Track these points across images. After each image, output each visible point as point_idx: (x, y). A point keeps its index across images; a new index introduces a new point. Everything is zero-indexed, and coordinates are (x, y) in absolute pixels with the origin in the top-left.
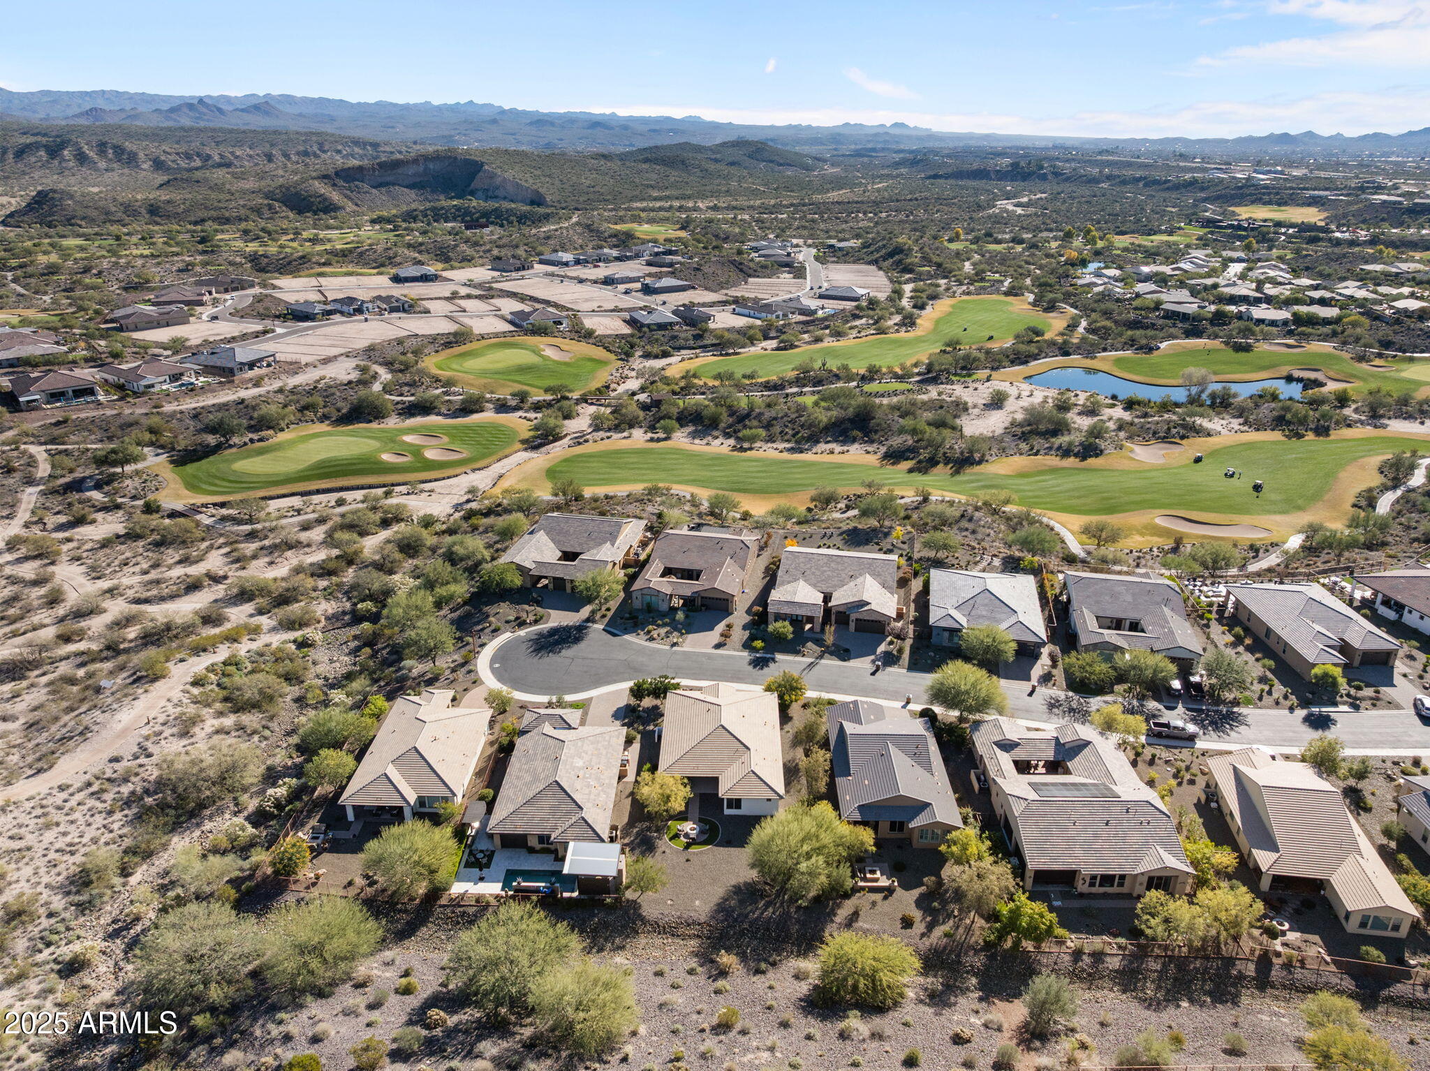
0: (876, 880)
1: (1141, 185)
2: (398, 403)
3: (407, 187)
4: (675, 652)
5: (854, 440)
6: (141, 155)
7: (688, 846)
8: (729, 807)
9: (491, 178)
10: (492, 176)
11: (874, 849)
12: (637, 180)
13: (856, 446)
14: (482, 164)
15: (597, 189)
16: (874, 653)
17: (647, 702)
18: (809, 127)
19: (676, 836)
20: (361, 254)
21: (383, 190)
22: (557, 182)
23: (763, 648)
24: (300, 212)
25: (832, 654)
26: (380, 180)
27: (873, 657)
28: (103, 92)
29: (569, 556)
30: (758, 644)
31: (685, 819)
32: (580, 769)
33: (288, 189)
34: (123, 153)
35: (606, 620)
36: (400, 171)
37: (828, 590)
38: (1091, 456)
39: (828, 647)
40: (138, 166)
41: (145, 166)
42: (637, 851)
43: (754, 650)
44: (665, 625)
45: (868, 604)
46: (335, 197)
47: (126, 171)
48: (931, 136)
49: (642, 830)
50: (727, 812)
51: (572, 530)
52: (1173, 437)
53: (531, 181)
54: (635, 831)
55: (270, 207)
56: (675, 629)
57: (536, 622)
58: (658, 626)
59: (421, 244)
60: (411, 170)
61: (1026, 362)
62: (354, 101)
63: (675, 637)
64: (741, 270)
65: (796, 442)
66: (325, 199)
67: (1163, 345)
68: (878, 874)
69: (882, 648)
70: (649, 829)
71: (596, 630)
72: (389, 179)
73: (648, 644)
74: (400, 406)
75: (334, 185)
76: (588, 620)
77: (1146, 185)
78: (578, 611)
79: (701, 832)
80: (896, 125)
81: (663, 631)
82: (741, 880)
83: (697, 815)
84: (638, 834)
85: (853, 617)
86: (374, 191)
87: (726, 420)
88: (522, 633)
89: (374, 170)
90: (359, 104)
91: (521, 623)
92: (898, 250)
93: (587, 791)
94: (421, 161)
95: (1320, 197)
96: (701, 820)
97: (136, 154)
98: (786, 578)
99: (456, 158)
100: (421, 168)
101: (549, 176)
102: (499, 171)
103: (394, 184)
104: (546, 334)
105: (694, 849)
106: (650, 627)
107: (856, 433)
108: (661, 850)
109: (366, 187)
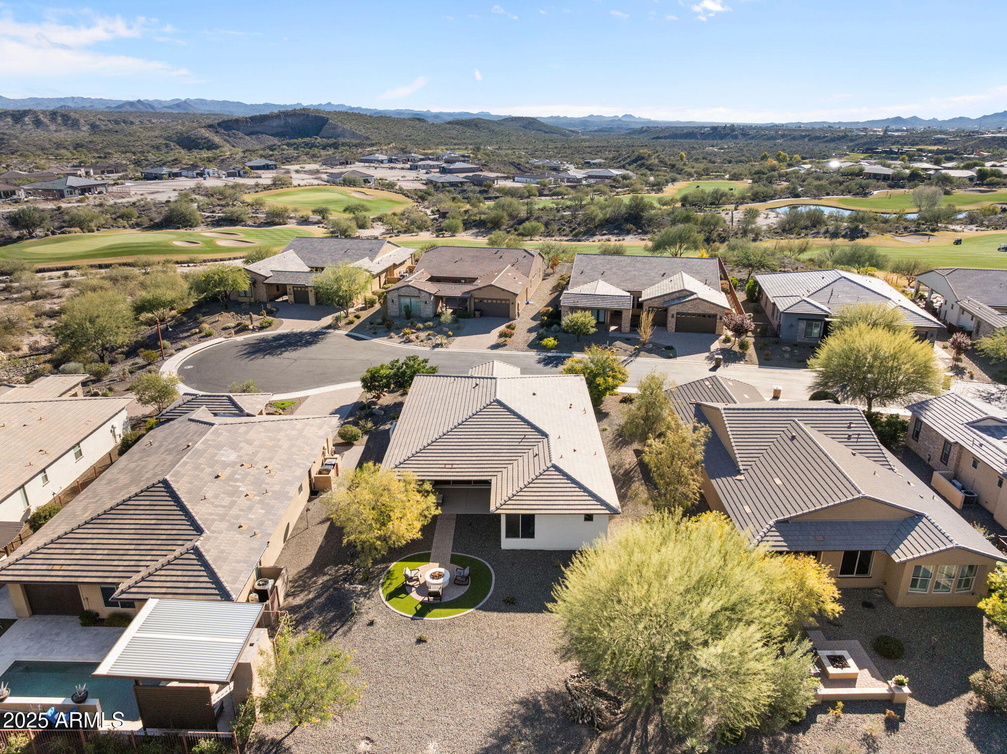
0: (850, 681)
1: (806, 140)
2: (208, 217)
3: (272, 135)
4: (437, 353)
5: (628, 232)
6: (82, 121)
7: (423, 611)
8: (512, 533)
9: (334, 128)
10: (335, 127)
11: (839, 608)
12: (442, 134)
13: (630, 236)
14: (328, 119)
15: (412, 137)
16: (708, 350)
17: (387, 399)
18: (566, 117)
19: (403, 590)
20: (223, 161)
21: (254, 137)
22: (383, 133)
23: (556, 348)
24: (189, 149)
25: (650, 351)
26: (251, 130)
27: (707, 354)
28: (73, 98)
29: (318, 269)
30: (550, 341)
31: (425, 558)
32: (225, 465)
33: (181, 134)
34: (68, 120)
35: (353, 326)
36: (266, 123)
37: (636, 289)
38: (858, 237)
39: (644, 344)
40: (79, 129)
41: (84, 129)
42: (314, 624)
43: (545, 349)
44: (426, 328)
45: (692, 294)
46: (217, 139)
47: (70, 132)
48: (650, 121)
49: (335, 580)
50: (508, 543)
51: (326, 249)
52: (924, 230)
53: (363, 131)
54: (321, 580)
55: (167, 146)
56: (440, 332)
57: (262, 328)
58: (419, 330)
59: (271, 156)
60: (275, 123)
61: (765, 201)
62: (248, 103)
63: (439, 339)
64: (519, 169)
65: (574, 236)
66: (209, 141)
67: (875, 192)
68: (852, 668)
69: (716, 345)
70: (349, 578)
71: (339, 336)
72: (258, 129)
73: (403, 346)
74: (209, 219)
75: (217, 132)
76: (329, 327)
77: (810, 140)
78: (319, 319)
79: (455, 581)
80: (626, 116)
81: (423, 335)
82: (540, 687)
83: (449, 552)
84: (325, 587)
85: (673, 310)
86: (247, 137)
87: (506, 220)
88: (240, 338)
89: (247, 122)
90: (252, 105)
91: (241, 329)
92: (640, 158)
93: (227, 501)
94: (283, 117)
95: (943, 139)
96: (454, 560)
97: (78, 120)
98: (581, 278)
99: (308, 115)
100: (283, 122)
101: (377, 129)
102: (340, 124)
103: (262, 133)
104: (355, 186)
105: (437, 616)
106: (407, 330)
107: (630, 226)
108: (366, 619)
109: (241, 134)
